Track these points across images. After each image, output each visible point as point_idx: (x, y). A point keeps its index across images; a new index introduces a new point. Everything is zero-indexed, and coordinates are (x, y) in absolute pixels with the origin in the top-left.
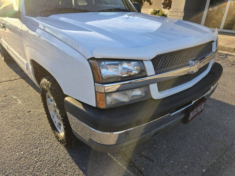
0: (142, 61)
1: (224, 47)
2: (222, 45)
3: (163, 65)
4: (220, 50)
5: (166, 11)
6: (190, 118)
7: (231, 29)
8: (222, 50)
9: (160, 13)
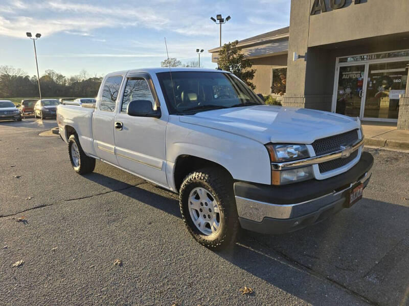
0: (304, 144)
1: (371, 140)
2: (368, 138)
3: (322, 148)
4: (366, 144)
5: (277, 97)
6: (351, 202)
7: (377, 117)
8: (369, 145)
9: (270, 100)
